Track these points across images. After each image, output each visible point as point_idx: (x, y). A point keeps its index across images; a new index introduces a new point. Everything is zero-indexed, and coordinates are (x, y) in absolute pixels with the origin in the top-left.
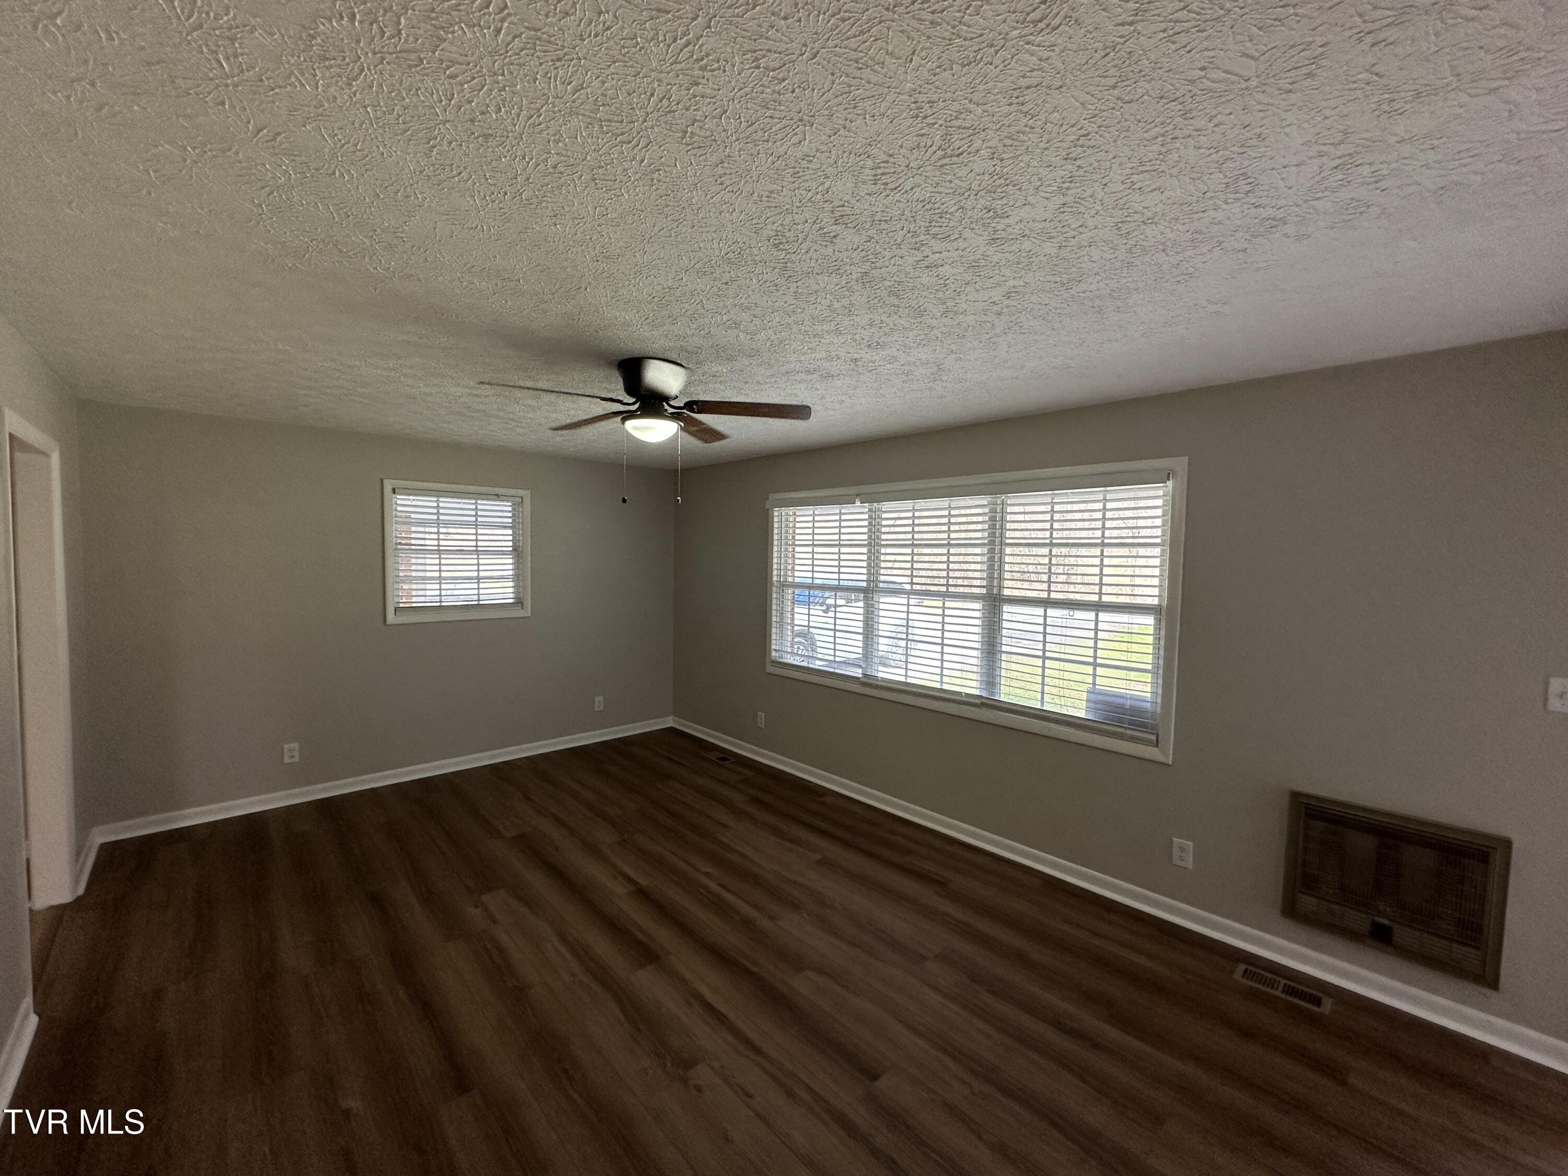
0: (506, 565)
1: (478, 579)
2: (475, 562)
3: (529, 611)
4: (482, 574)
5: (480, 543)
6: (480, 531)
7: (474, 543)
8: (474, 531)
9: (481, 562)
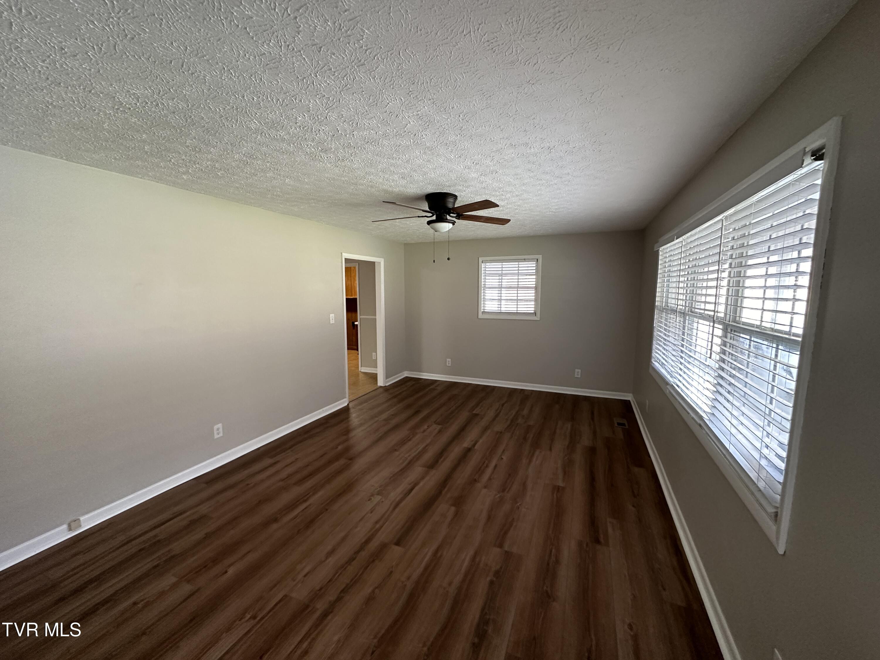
0: (531, 294)
1: (517, 300)
2: (516, 292)
3: (539, 316)
4: (519, 298)
5: (519, 283)
6: (520, 277)
7: (517, 283)
8: (517, 277)
9: (519, 292)
